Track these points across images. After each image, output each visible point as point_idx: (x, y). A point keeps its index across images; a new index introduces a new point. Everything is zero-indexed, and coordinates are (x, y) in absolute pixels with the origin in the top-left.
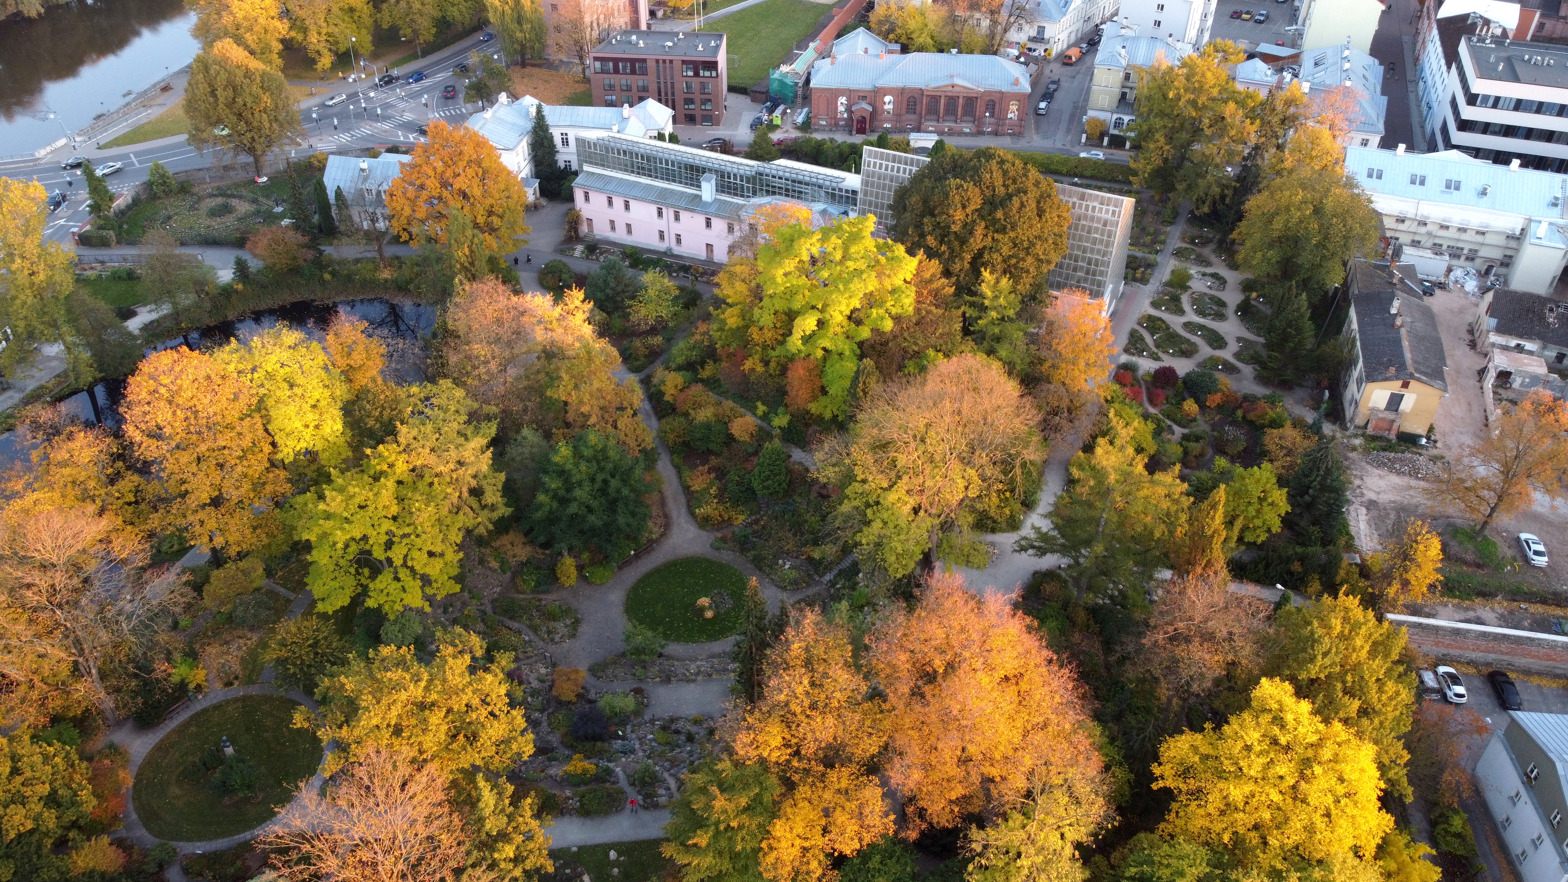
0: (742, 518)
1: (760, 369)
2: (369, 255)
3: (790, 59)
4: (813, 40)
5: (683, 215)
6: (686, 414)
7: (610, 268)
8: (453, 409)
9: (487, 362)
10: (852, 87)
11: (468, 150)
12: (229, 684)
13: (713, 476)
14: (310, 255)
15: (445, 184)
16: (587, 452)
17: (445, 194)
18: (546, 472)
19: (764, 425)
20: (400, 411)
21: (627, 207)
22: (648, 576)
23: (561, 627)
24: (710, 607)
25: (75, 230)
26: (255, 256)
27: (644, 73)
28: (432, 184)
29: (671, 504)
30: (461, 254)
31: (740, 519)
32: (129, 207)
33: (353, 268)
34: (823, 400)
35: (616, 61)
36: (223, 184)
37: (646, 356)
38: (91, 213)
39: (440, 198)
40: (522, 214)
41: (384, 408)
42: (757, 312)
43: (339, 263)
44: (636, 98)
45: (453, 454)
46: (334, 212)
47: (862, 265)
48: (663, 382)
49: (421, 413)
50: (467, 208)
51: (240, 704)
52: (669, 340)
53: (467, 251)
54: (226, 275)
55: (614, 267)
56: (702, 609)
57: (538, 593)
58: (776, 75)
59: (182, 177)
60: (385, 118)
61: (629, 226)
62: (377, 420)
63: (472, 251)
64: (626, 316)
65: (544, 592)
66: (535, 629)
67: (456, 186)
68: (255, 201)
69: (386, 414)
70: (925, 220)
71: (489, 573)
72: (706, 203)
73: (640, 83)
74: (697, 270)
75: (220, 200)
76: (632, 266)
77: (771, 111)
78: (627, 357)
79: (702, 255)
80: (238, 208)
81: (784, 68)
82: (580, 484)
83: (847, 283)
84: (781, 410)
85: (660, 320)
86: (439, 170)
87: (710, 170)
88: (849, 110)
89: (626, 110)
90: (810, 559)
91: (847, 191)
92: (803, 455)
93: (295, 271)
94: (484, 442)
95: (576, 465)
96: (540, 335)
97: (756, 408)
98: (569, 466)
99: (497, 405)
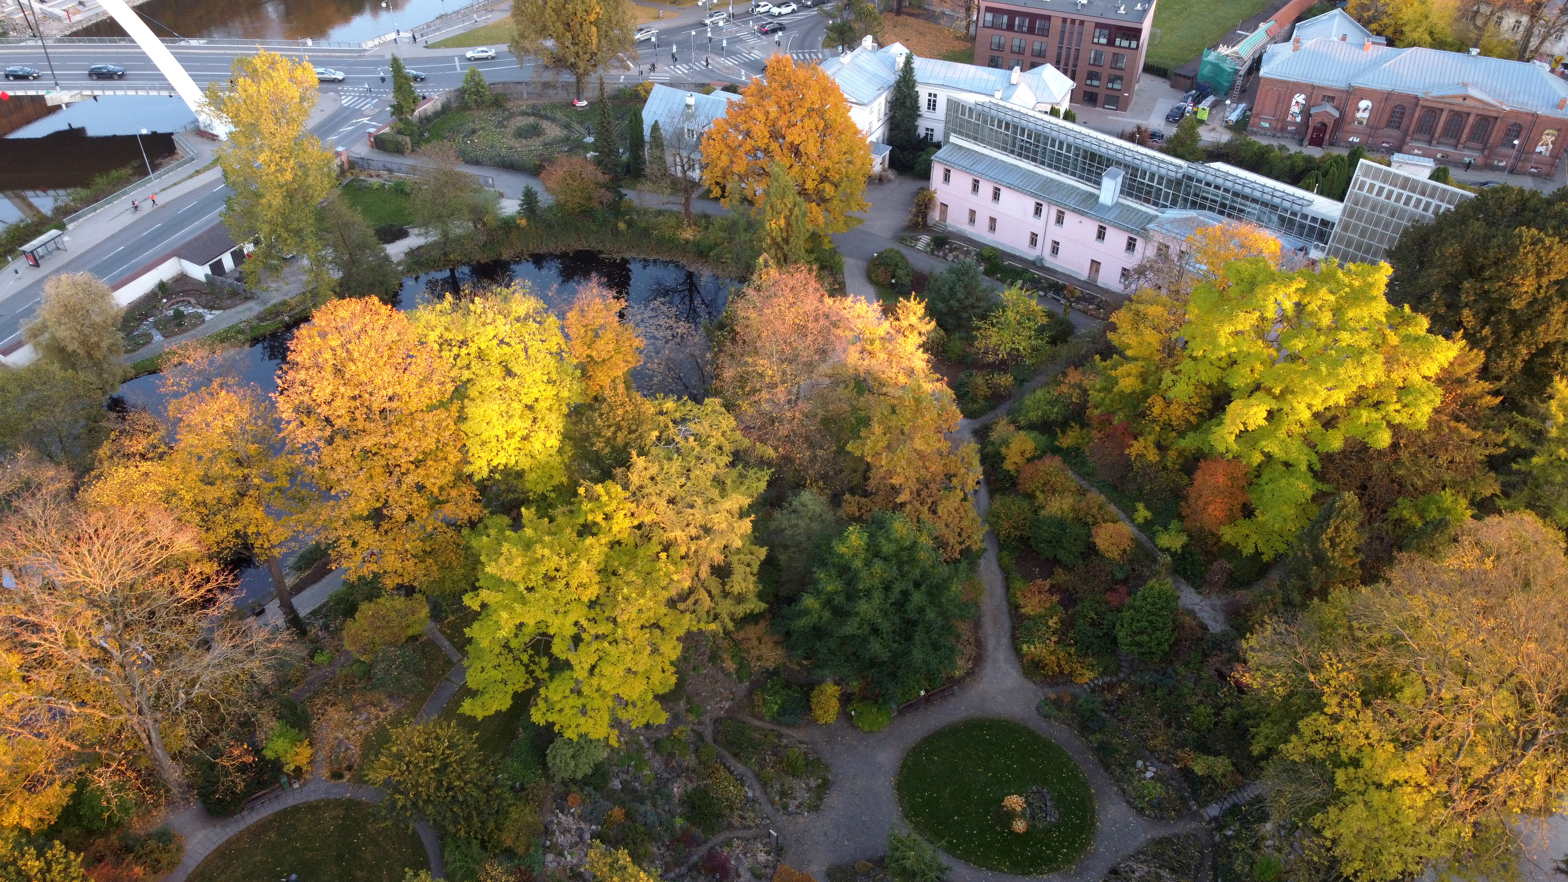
0: (1089, 675)
1: (1152, 456)
2: (675, 208)
3: (1231, 39)
4: (1265, 20)
5: (1069, 217)
6: (1031, 496)
7: (962, 273)
8: (714, 442)
9: (773, 386)
10: (1316, 82)
11: (813, 96)
12: (337, 776)
13: (1055, 598)
14: (609, 196)
15: (775, 135)
16: (887, 548)
17: (774, 146)
18: (823, 563)
19: (1143, 538)
20: (641, 436)
21: (996, 196)
22: (938, 735)
23: (801, 790)
24: (1023, 815)
25: (372, 130)
26: (548, 189)
27: (1045, 33)
28: (760, 131)
29: (988, 627)
30: (774, 225)
31: (1087, 676)
32: (437, 114)
33: (654, 220)
34: (1244, 527)
35: (1012, 14)
36: (540, 102)
37: (986, 398)
38: (393, 114)
39: (766, 151)
40: (862, 186)
41: (619, 428)
42: (1167, 376)
43: (638, 213)
44: (1031, 63)
45: (698, 515)
46: (647, 152)
47: (1363, 340)
48: (1006, 443)
49: (669, 442)
50: (797, 167)
51: (341, 812)
52: (1020, 381)
53: (782, 222)
54: (510, 207)
55: (966, 273)
56: (1011, 815)
57: (779, 723)
58: (1211, 57)
59: (499, 89)
60: (730, 53)
61: (993, 221)
62: (608, 441)
63: (788, 224)
64: (970, 340)
65: (788, 725)
66: (765, 784)
67: (789, 139)
68: (567, 126)
69: (621, 438)
70: (1466, 284)
71: (721, 676)
72: (1104, 206)
73: (1037, 46)
74: (1072, 292)
75: (531, 120)
76: (986, 273)
77: (1197, 101)
78: (963, 395)
79: (1083, 273)
80: (548, 131)
81: (1223, 50)
82: (868, 593)
83: (1335, 364)
84: (1174, 524)
85: (1015, 356)
86: (772, 116)
87: (1118, 163)
88: (1306, 112)
89: (1016, 74)
90: (1187, 772)
91: (1314, 219)
92: (1197, 599)
93: (586, 213)
94: (746, 501)
95: (868, 564)
96: (853, 357)
97: (1135, 510)
98: (858, 564)
99: (776, 449)
